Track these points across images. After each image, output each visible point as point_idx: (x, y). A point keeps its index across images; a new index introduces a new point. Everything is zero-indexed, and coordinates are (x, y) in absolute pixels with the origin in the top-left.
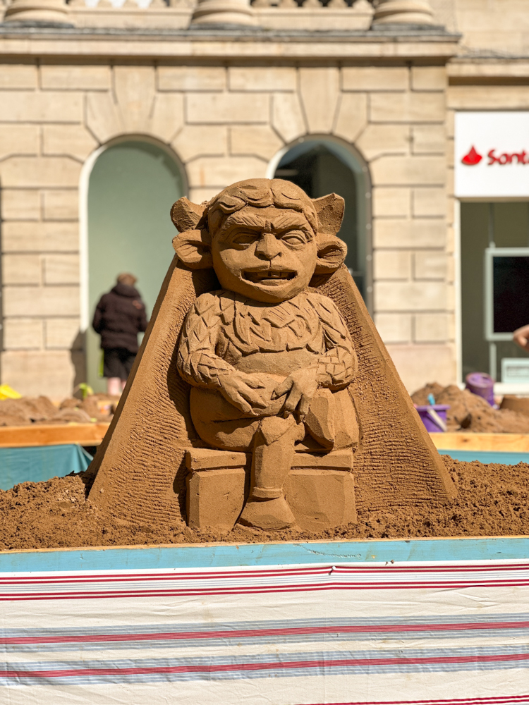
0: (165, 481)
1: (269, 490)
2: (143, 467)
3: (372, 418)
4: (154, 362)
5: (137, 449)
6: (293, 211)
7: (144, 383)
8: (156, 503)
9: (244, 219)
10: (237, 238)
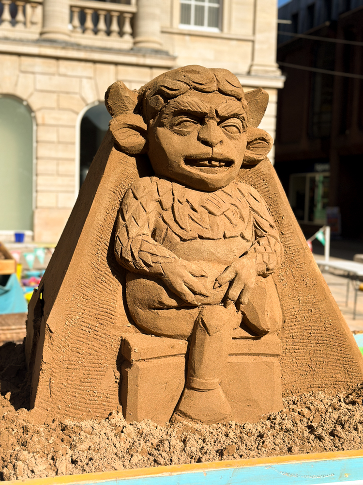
0: (100, 369)
1: (209, 381)
2: (78, 355)
3: (293, 303)
4: (90, 246)
5: (72, 336)
6: (234, 99)
7: (81, 267)
8: (91, 393)
9: (189, 104)
10: (179, 124)
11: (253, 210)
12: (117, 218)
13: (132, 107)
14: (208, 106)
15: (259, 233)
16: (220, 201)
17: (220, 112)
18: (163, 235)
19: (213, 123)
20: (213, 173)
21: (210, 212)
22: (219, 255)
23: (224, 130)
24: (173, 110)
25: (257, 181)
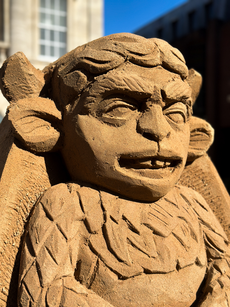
9: (127, 81)
10: (110, 110)
11: (203, 222)
12: (21, 248)
13: (37, 89)
14: (152, 84)
15: (213, 254)
16: (166, 215)
17: (168, 94)
18: (92, 272)
19: (157, 109)
20: (158, 177)
21: (155, 233)
22: (172, 296)
23: (168, 118)
24: (103, 90)
25: (195, 181)
